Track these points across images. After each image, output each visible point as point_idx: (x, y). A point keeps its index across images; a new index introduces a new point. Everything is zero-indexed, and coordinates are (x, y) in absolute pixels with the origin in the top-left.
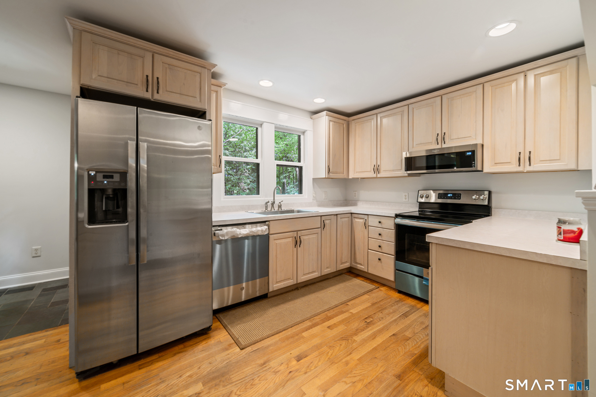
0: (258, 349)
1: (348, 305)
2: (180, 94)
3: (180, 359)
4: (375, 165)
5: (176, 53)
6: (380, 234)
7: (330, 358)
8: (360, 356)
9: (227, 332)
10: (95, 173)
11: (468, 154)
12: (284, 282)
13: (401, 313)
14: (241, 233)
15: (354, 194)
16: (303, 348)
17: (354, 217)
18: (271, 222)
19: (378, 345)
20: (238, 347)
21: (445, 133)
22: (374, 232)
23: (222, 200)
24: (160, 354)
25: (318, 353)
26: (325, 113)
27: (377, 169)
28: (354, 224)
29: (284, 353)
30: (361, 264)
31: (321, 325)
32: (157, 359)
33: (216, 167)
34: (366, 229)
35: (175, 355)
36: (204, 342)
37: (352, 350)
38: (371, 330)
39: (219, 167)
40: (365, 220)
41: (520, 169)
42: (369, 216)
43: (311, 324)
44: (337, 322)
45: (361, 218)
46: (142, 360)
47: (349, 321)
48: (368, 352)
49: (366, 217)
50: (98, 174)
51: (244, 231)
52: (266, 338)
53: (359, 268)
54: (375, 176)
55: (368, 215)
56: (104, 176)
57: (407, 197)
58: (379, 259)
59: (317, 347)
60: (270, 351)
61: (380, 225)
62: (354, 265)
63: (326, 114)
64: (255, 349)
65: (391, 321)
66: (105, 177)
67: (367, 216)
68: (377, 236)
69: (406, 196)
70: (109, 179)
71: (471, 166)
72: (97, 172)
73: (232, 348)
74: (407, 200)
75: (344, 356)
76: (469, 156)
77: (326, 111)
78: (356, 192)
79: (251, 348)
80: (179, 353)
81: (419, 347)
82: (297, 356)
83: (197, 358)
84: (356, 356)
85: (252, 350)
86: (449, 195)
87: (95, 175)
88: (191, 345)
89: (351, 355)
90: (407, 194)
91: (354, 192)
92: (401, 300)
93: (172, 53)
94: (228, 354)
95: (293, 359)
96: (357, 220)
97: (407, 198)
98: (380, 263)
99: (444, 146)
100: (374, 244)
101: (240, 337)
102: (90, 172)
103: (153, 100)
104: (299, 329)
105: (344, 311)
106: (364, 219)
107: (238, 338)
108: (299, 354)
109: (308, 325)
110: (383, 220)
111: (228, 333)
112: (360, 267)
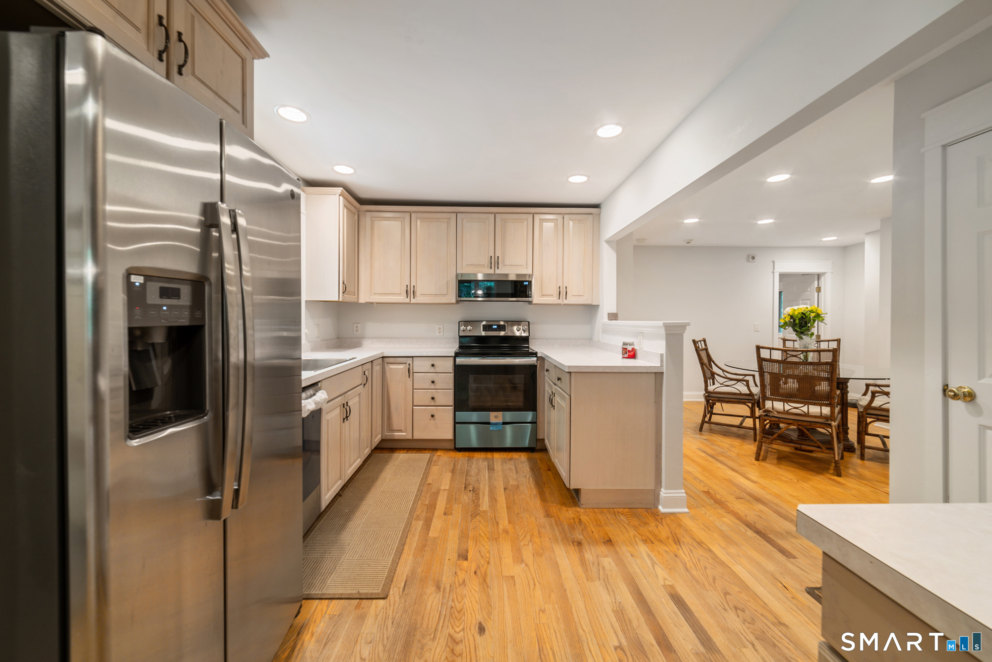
0: (406, 582)
1: (429, 484)
2: (216, 93)
4: (407, 286)
6: (433, 382)
7: (488, 536)
8: (507, 521)
9: (323, 601)
10: (142, 282)
11: (525, 283)
12: (334, 487)
13: (486, 468)
15: (355, 329)
16: (452, 546)
17: (387, 363)
18: (323, 381)
19: (507, 504)
20: (374, 601)
21: (498, 257)
22: (422, 380)
25: (472, 541)
26: (341, 191)
27: (410, 292)
28: (388, 374)
29: (441, 563)
30: (401, 430)
31: (435, 517)
34: (409, 377)
37: (494, 520)
38: (484, 495)
40: (408, 364)
41: (559, 302)
42: (414, 358)
43: (422, 522)
44: (447, 504)
45: (400, 363)
47: (456, 499)
48: (508, 513)
49: (409, 361)
50: (149, 284)
53: (396, 438)
54: (407, 300)
55: (412, 357)
56: (162, 289)
57: (442, 330)
58: (433, 416)
59: (463, 536)
60: (424, 574)
61: (432, 370)
62: (388, 435)
63: (341, 193)
65: (487, 479)
66: (165, 293)
67: (411, 359)
68: (428, 385)
69: (440, 329)
70: (171, 298)
71: (527, 296)
72: (148, 278)
73: (369, 606)
74: (442, 334)
75: (495, 528)
76: (526, 285)
77: (342, 188)
78: (359, 325)
79: (396, 589)
81: (531, 488)
82: (459, 557)
84: (504, 523)
85: (401, 589)
86: (494, 327)
87: (143, 286)
89: (499, 523)
90: (441, 326)
91: (355, 325)
92: (470, 458)
95: (459, 562)
96: (392, 366)
97: (442, 332)
98: (432, 422)
99: (498, 272)
100: (422, 397)
101: (356, 590)
102: (133, 278)
104: (418, 534)
105: (435, 491)
106: (406, 363)
107: (356, 592)
108: (457, 554)
109: (421, 525)
110: (437, 362)
111: (327, 601)
112: (398, 435)
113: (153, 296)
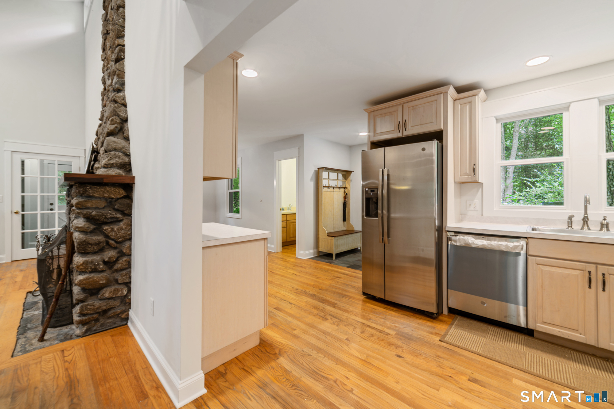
0: (451, 350)
2: (420, 125)
3: (403, 318)
5: (416, 96)
9: (447, 328)
12: (561, 329)
14: (475, 243)
20: (440, 338)
23: (494, 210)
24: (398, 310)
29: (467, 368)
32: (395, 310)
33: (470, 176)
35: (404, 315)
36: (425, 321)
39: (474, 176)
46: (389, 306)
50: (369, 190)
51: (480, 242)
52: (470, 351)
64: (449, 348)
66: (372, 191)
73: (435, 336)
79: (447, 346)
80: (407, 315)
82: (475, 379)
83: (410, 323)
88: (417, 317)
93: (414, 97)
94: (428, 336)
95: (468, 376)
101: (451, 335)
102: (366, 189)
103: (404, 136)
107: (449, 334)
108: (480, 379)
113: (369, 192)
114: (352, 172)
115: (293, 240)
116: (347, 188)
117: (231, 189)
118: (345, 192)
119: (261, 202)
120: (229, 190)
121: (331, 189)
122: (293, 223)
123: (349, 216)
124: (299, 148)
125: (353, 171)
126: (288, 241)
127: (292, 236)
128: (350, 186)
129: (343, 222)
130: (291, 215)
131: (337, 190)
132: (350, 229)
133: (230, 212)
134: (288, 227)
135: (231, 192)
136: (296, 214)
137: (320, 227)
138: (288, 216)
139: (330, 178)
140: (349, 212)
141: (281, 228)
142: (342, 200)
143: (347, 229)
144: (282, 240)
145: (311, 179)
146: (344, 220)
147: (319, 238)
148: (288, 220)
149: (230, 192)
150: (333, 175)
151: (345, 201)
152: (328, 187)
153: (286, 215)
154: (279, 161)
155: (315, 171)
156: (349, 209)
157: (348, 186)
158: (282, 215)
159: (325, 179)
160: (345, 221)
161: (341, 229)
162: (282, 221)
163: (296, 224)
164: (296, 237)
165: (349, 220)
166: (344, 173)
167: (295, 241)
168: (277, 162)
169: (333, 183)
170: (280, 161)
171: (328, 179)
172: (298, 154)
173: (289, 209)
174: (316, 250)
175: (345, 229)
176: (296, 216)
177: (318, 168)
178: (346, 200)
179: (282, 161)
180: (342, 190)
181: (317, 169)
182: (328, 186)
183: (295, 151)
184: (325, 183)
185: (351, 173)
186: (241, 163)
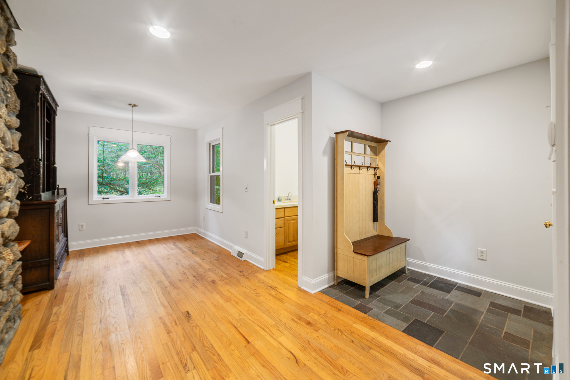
114: (389, 143)
115: (293, 245)
116: (378, 168)
117: (213, 172)
118: (375, 175)
119: (246, 190)
120: (210, 173)
121: (356, 170)
122: (294, 220)
123: (383, 213)
124: (302, 99)
125: (391, 141)
126: (286, 246)
127: (291, 239)
128: (384, 164)
129: (373, 223)
130: (291, 209)
131: (364, 170)
132: (384, 235)
133: (211, 202)
134: (285, 227)
135: (213, 176)
136: (297, 207)
137: (339, 234)
138: (286, 210)
139: (354, 151)
140: (383, 207)
141: (275, 229)
142: (371, 188)
143: (379, 234)
144: (276, 247)
145: (324, 153)
146: (375, 219)
147: (336, 253)
148: (285, 216)
149: (211, 176)
150: (359, 147)
151: (377, 189)
152: (351, 166)
153: (283, 209)
154: (271, 126)
155: (331, 138)
156: (383, 202)
157: (380, 166)
158: (276, 209)
159: (347, 152)
160: (377, 221)
161: (370, 235)
162: (276, 219)
163: (297, 222)
164: (297, 240)
165: (383, 219)
166: (373, 144)
167: (297, 246)
168: (269, 128)
169: (358, 161)
170: (273, 127)
171: (351, 153)
172: (302, 109)
173: (288, 199)
174: (331, 274)
175: (375, 233)
176: (297, 210)
177: (336, 133)
178: (379, 187)
179: (276, 126)
180: (372, 171)
181: (334, 136)
182: (350, 164)
183: (296, 105)
184: (347, 159)
185: (387, 144)
186: (223, 136)
